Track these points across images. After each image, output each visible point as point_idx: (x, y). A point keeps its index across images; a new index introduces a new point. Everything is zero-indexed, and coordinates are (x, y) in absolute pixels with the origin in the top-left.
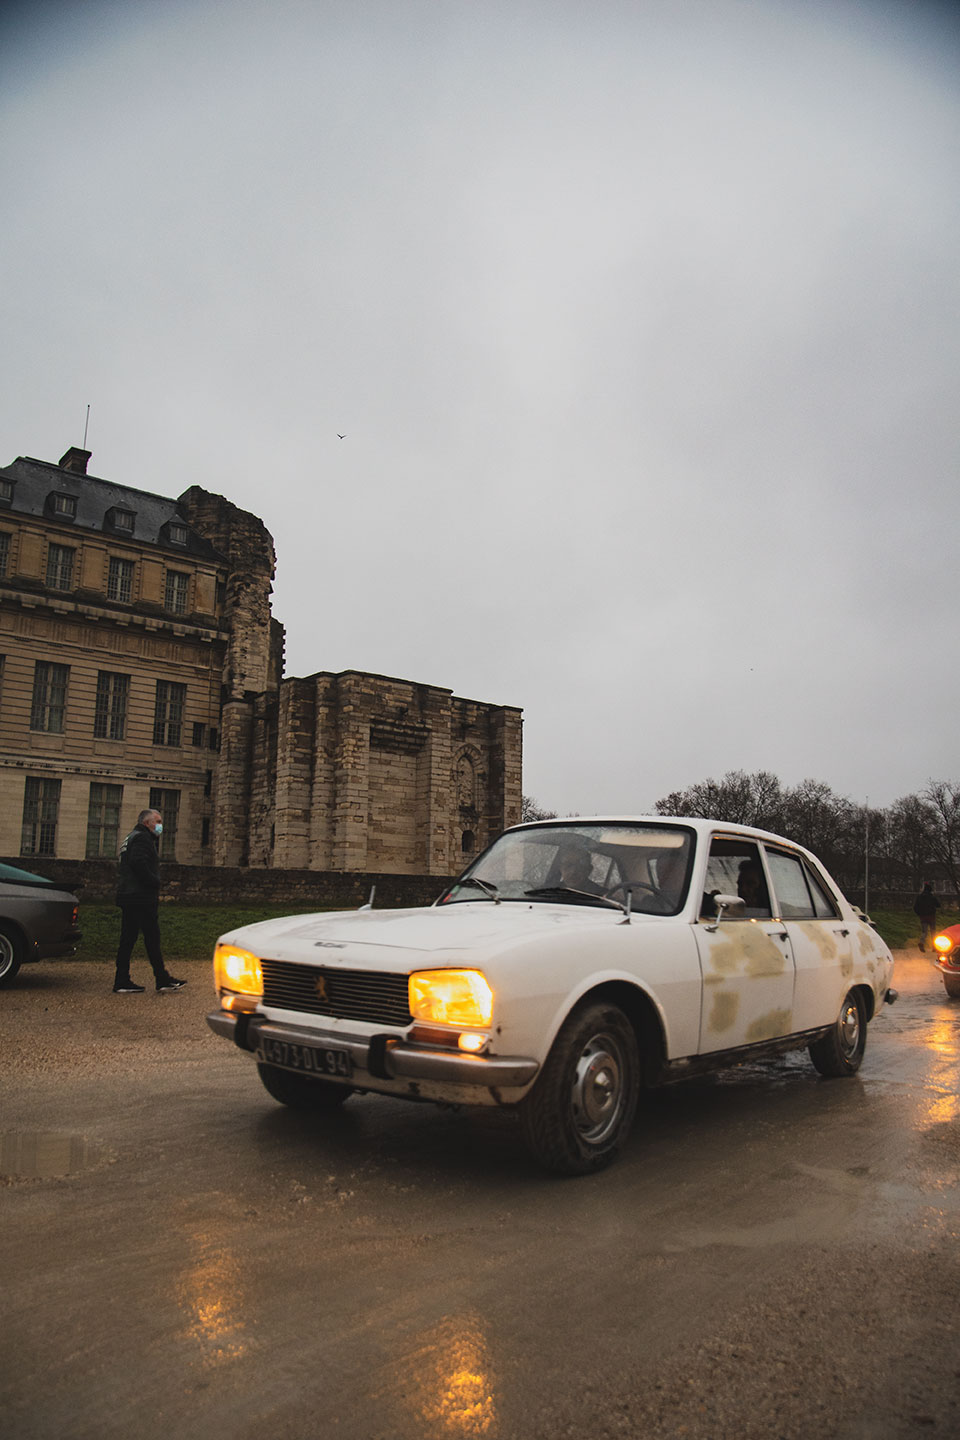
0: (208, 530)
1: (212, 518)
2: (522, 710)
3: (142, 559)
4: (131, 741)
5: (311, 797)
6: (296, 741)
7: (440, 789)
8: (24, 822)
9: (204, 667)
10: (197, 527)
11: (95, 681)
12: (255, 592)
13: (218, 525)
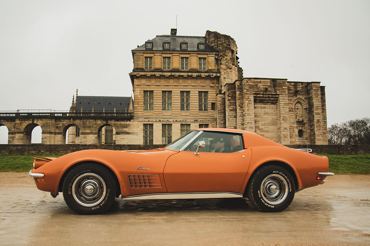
0: (212, 43)
1: (213, 39)
2: (320, 83)
3: (190, 56)
4: (191, 111)
5: (236, 122)
6: (230, 104)
7: (285, 115)
8: (163, 136)
9: (213, 85)
10: (209, 43)
11: (180, 94)
12: (226, 59)
13: (214, 41)
